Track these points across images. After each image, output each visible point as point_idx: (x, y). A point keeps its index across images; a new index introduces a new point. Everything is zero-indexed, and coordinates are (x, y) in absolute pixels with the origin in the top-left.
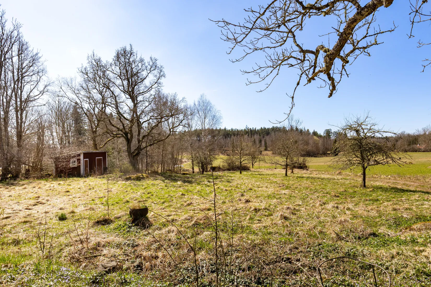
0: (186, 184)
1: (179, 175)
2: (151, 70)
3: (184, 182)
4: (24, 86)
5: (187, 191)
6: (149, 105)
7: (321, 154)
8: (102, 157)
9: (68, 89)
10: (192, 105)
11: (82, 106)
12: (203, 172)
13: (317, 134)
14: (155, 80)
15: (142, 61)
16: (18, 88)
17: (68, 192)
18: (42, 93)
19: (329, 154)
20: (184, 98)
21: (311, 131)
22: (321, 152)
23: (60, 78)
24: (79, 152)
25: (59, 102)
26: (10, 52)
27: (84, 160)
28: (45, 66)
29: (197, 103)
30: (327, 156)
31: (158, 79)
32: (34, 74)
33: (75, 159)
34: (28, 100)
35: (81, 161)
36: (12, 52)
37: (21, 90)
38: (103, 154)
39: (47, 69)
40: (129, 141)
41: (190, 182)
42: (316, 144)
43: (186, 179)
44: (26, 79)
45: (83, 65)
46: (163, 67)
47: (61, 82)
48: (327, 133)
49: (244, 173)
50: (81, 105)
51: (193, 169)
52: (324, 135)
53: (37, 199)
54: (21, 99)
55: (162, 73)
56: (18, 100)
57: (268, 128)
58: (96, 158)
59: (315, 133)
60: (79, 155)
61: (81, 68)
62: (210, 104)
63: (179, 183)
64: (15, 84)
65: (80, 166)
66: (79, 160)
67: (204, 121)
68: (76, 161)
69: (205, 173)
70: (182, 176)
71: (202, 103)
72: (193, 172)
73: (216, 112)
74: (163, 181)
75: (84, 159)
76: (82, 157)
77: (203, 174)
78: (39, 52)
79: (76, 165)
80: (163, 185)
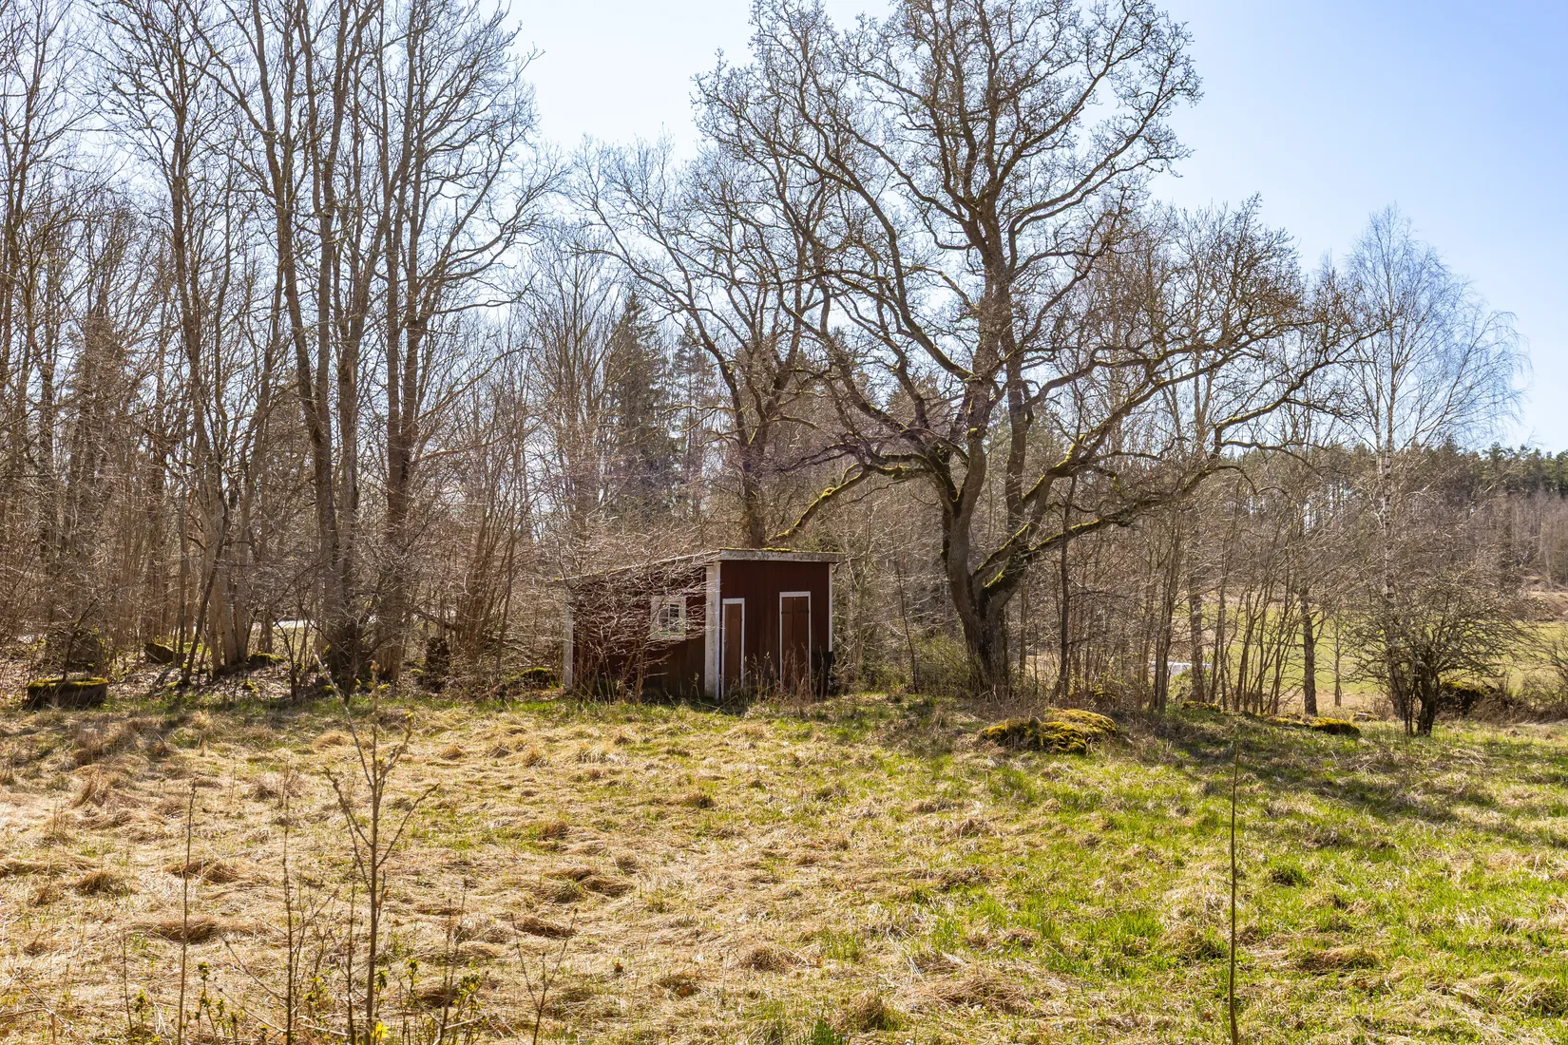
2: (1115, 55)
4: (426, 205)
6: (1076, 279)
8: (807, 594)
9: (623, 211)
11: (692, 304)
14: (1130, 123)
16: (401, 211)
17: (705, 803)
18: (509, 231)
23: (592, 149)
24: (702, 556)
25: (576, 286)
26: (373, 22)
27: (726, 601)
28: (525, 90)
31: (1151, 115)
32: (472, 139)
33: (678, 598)
34: (441, 276)
35: (709, 612)
36: (381, 24)
37: (413, 221)
38: (813, 575)
39: (534, 107)
44: (438, 163)
45: (723, 59)
46: (1186, 30)
47: (595, 173)
50: (689, 296)
53: (551, 842)
54: (411, 271)
55: (1177, 73)
56: (402, 274)
58: (783, 595)
60: (700, 576)
61: (711, 78)
62: (1441, 272)
64: (388, 195)
65: (702, 638)
66: (697, 602)
67: (1387, 388)
68: (683, 608)
71: (1381, 269)
73: (1480, 326)
75: (723, 596)
76: (713, 587)
78: (504, 9)
79: (679, 631)
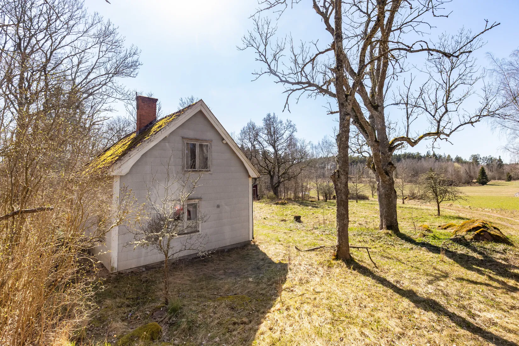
0: (314, 208)
1: (308, 202)
2: (287, 128)
3: (313, 207)
5: (315, 212)
7: (463, 183)
8: (255, 188)
10: (317, 144)
12: (326, 199)
13: (462, 159)
15: (281, 122)
19: (475, 183)
20: (310, 142)
21: (453, 157)
22: (463, 181)
29: (321, 143)
30: (471, 185)
40: (272, 177)
41: (317, 207)
42: (457, 172)
43: (314, 205)
46: (296, 125)
48: (474, 159)
49: (362, 202)
51: (318, 197)
52: (470, 161)
57: (399, 155)
59: (458, 160)
63: (310, 207)
69: (328, 201)
70: (310, 203)
72: (319, 200)
74: (299, 206)
77: (326, 202)
80: (301, 208)
